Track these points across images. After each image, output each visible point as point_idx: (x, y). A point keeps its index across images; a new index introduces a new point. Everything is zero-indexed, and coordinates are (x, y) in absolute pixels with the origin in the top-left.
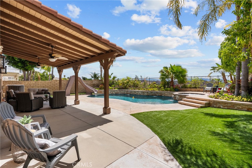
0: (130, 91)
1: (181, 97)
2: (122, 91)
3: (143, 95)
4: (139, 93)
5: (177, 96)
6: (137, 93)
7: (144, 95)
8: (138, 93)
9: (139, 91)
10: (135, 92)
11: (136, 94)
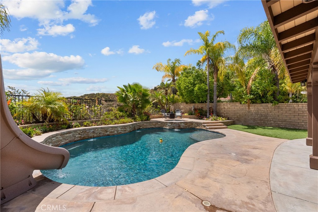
0: (92, 131)
1: (186, 124)
2: (68, 135)
3: (125, 133)
4: (117, 131)
5: (182, 124)
6: (111, 132)
7: (127, 133)
8: (114, 132)
9: (116, 127)
10: (106, 130)
11: (108, 135)
